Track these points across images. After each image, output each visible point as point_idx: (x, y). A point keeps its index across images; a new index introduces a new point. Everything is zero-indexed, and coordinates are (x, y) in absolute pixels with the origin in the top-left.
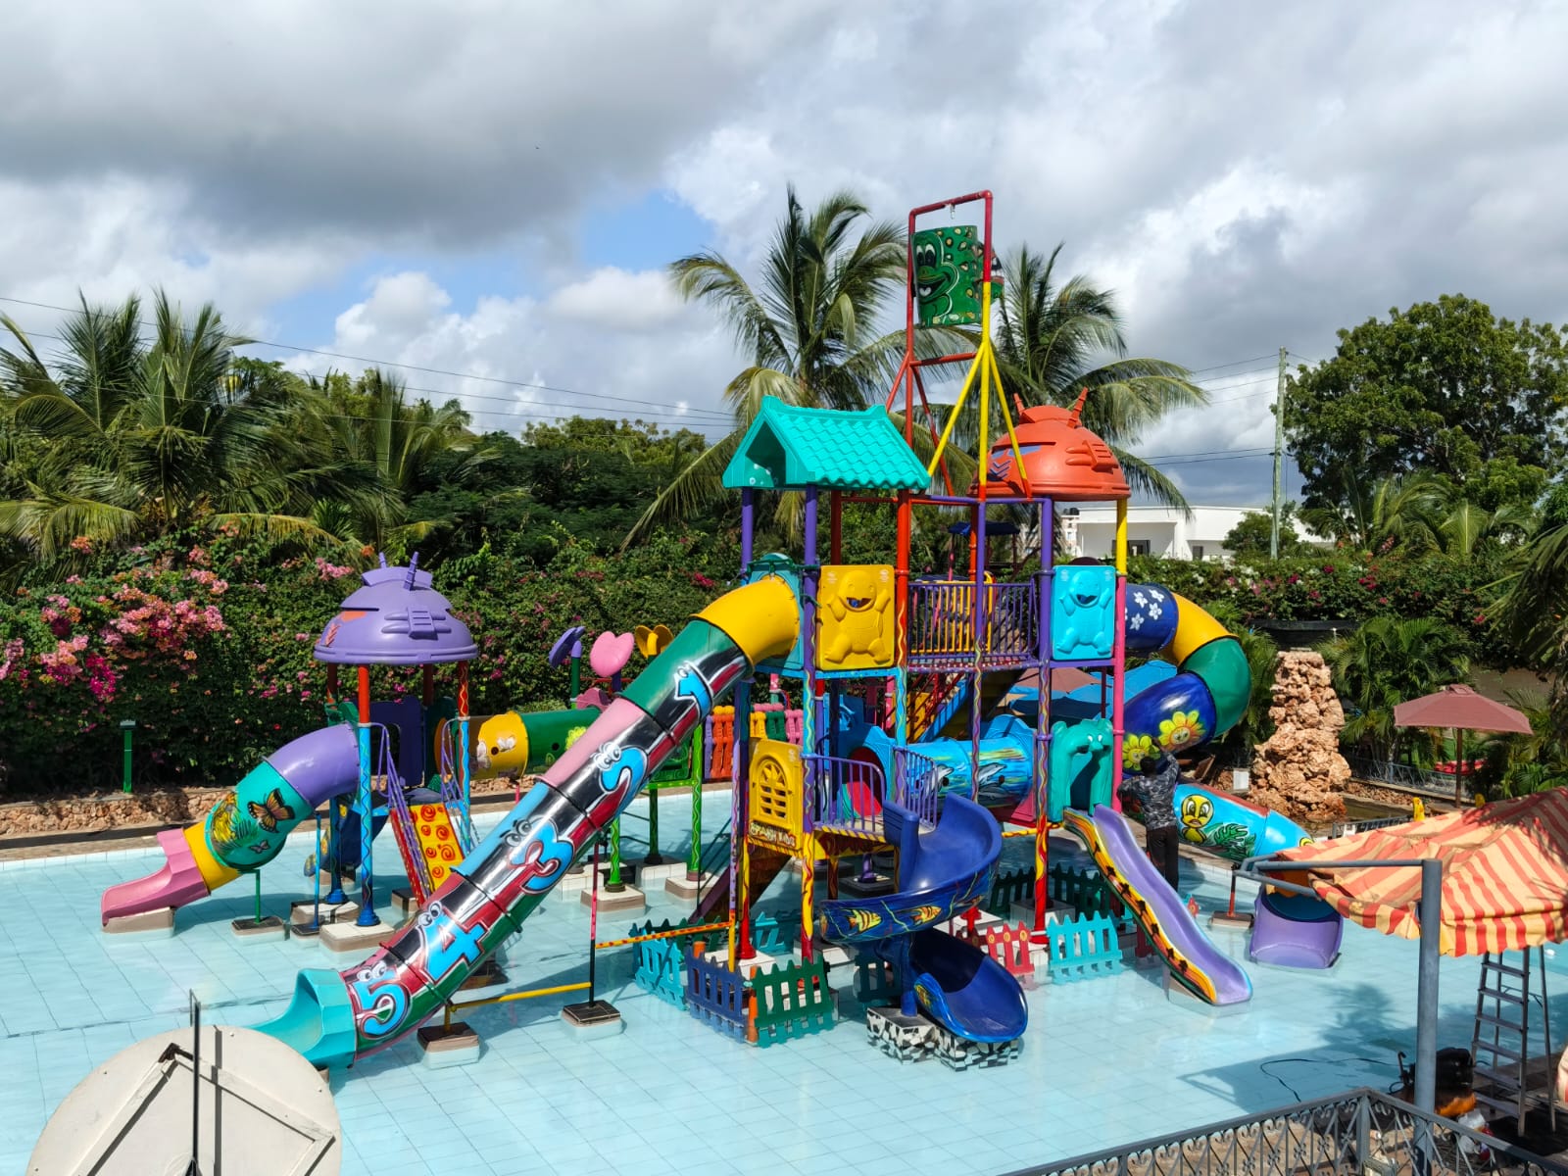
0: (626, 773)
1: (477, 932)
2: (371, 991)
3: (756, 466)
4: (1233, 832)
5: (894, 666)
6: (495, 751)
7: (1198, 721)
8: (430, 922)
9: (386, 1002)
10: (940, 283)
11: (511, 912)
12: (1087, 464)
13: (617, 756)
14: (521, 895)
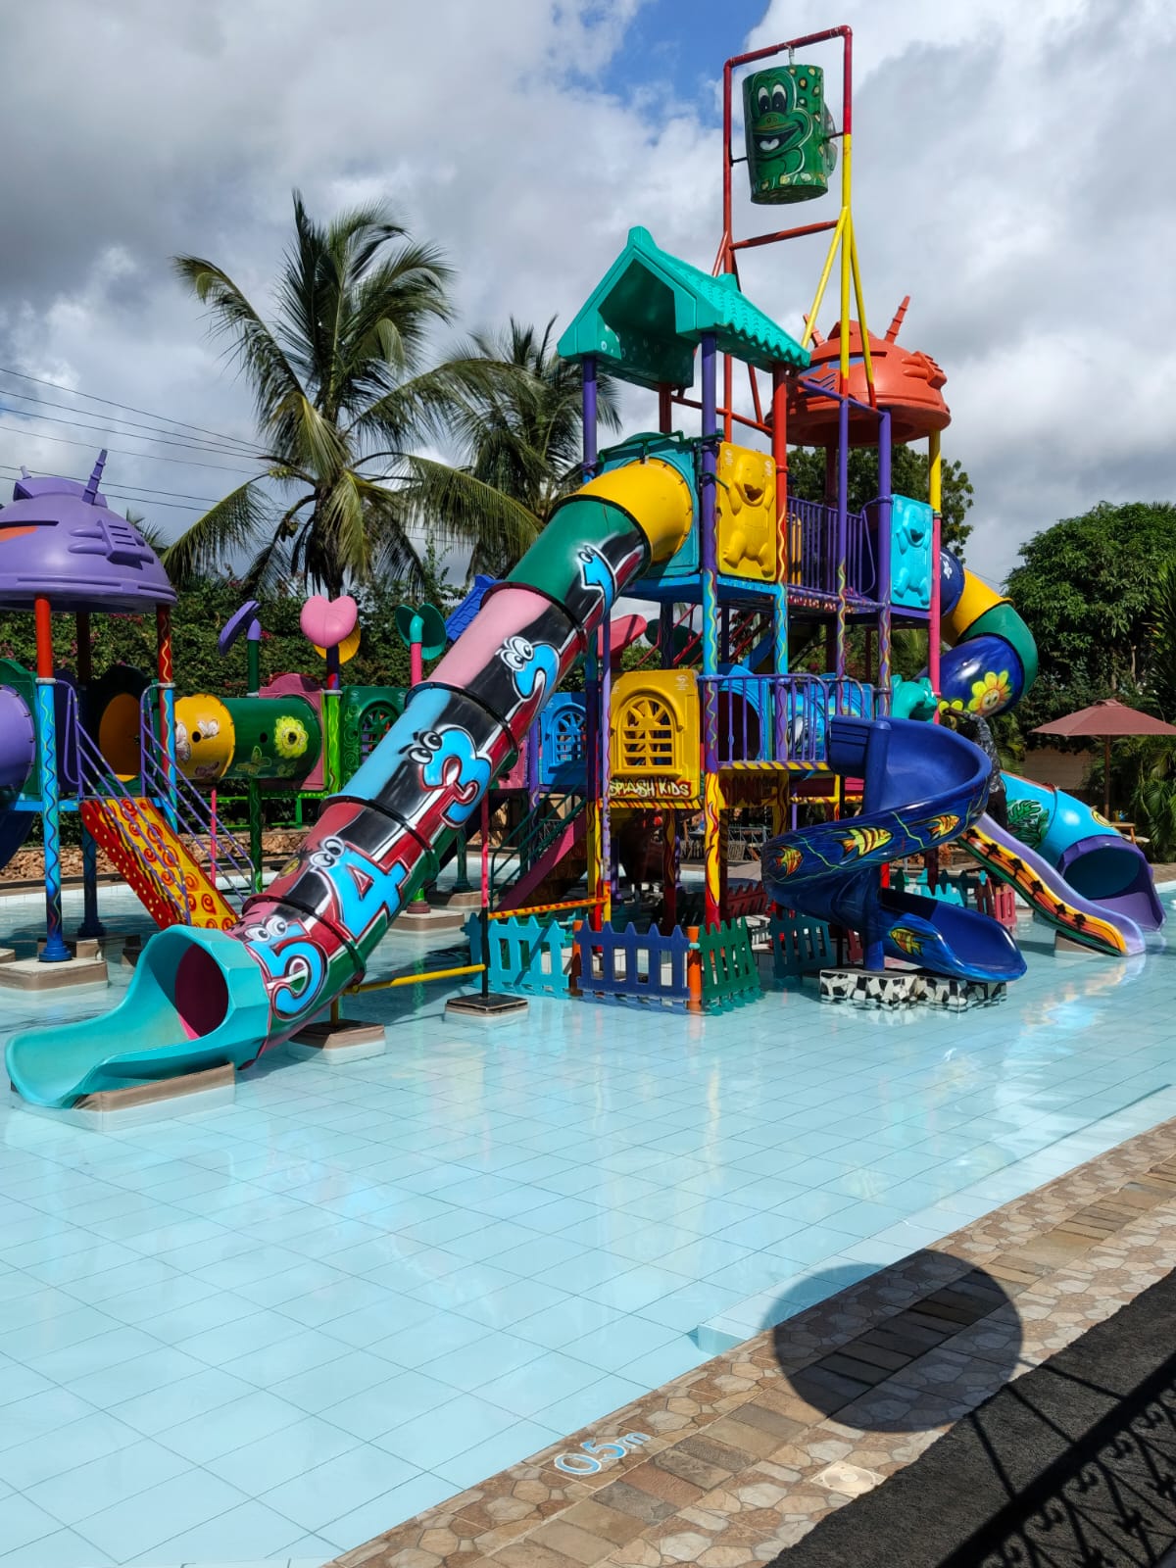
0: (541, 677)
1: (397, 872)
2: (278, 952)
3: (607, 328)
4: (1027, 809)
5: (775, 583)
6: (196, 737)
7: (1007, 683)
8: (332, 861)
9: (298, 967)
10: (791, 133)
11: (434, 846)
12: (923, 377)
13: (528, 653)
14: (443, 826)
